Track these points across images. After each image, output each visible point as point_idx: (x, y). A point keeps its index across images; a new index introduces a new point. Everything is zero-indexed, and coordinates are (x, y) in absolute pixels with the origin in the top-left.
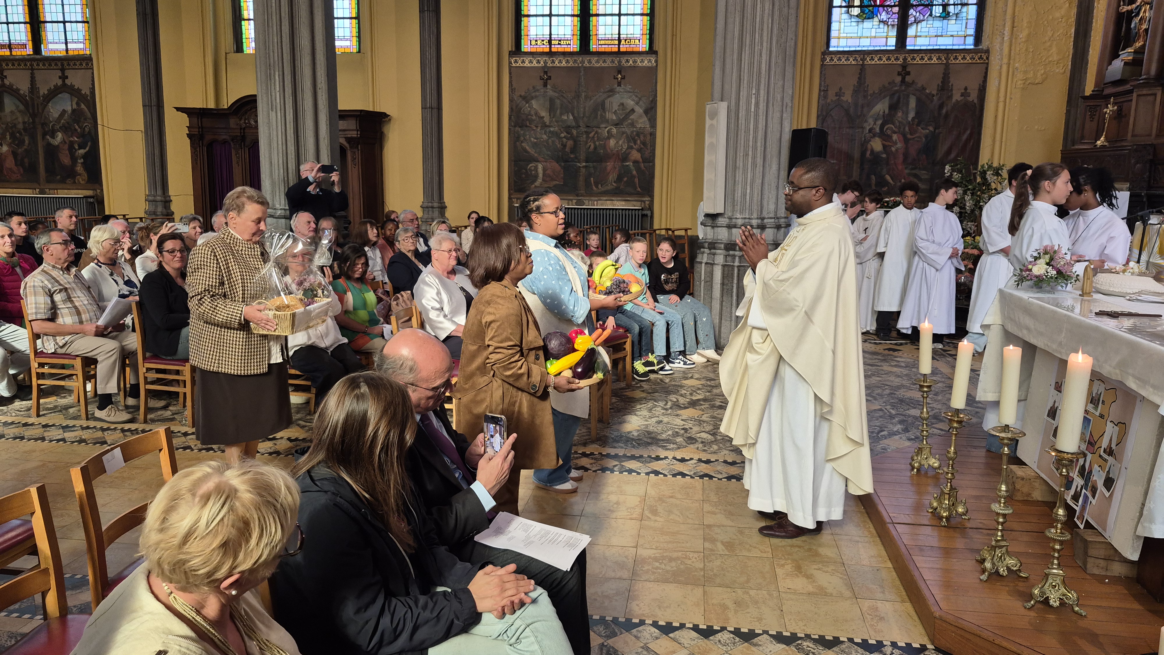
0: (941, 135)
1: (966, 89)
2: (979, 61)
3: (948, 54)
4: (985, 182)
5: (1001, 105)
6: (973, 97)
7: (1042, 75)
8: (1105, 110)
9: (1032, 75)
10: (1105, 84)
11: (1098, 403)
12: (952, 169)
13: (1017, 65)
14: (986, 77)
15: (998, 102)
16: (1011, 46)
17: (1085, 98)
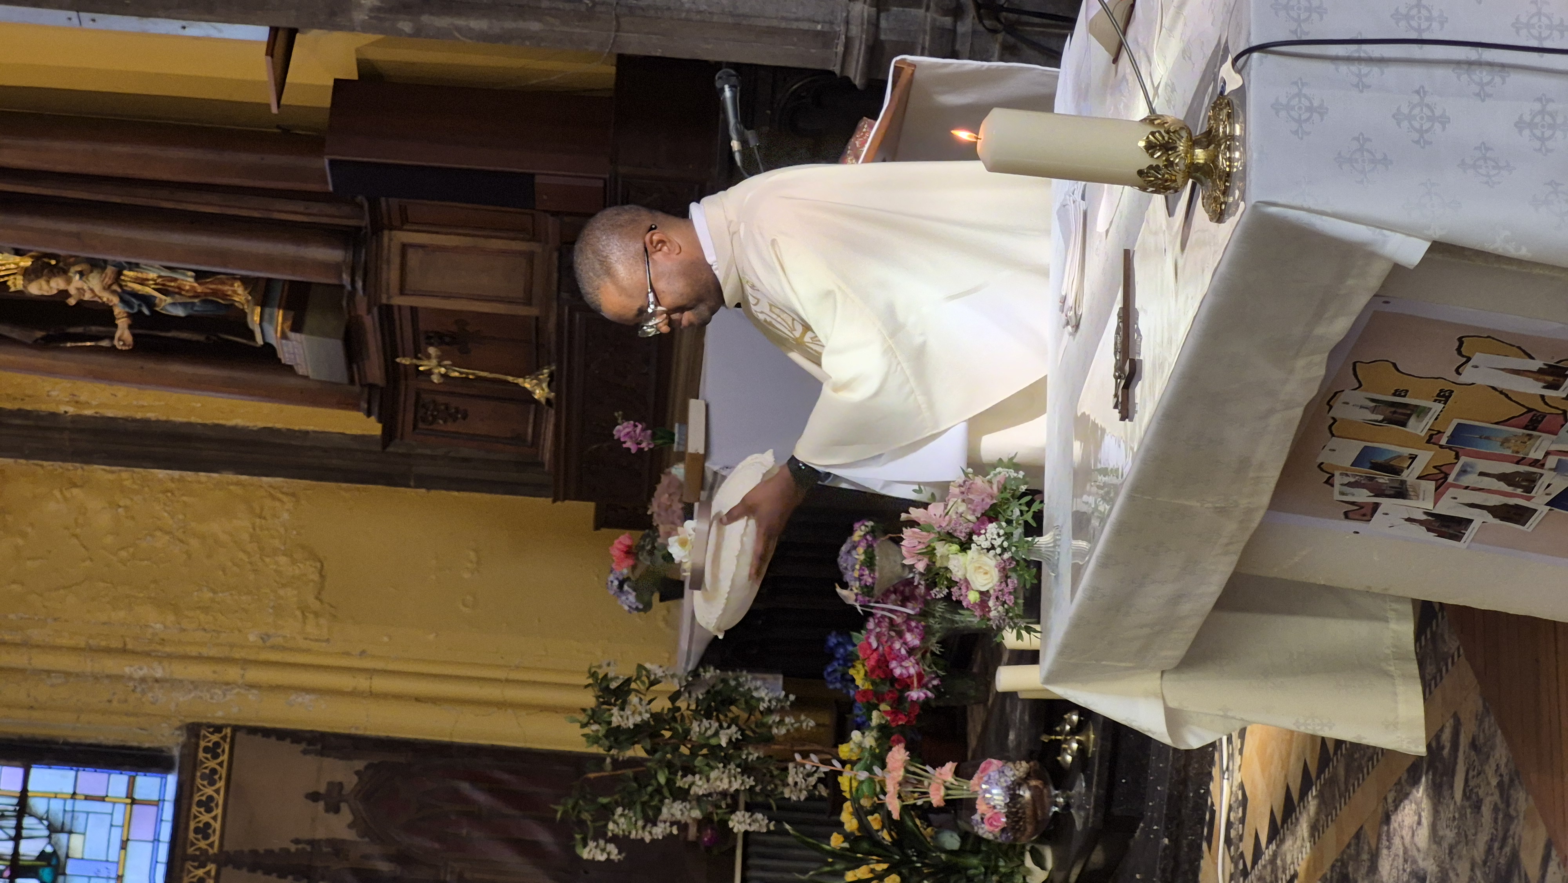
0: (467, 875)
1: (314, 797)
2: (225, 757)
3: (186, 858)
4: (647, 731)
5: (381, 684)
6: (343, 773)
7: (294, 562)
8: (435, 379)
9: (289, 593)
10: (352, 381)
11: (1406, 406)
12: (595, 839)
13: (252, 638)
14: (281, 734)
15: (373, 695)
16: (185, 658)
17: (389, 435)
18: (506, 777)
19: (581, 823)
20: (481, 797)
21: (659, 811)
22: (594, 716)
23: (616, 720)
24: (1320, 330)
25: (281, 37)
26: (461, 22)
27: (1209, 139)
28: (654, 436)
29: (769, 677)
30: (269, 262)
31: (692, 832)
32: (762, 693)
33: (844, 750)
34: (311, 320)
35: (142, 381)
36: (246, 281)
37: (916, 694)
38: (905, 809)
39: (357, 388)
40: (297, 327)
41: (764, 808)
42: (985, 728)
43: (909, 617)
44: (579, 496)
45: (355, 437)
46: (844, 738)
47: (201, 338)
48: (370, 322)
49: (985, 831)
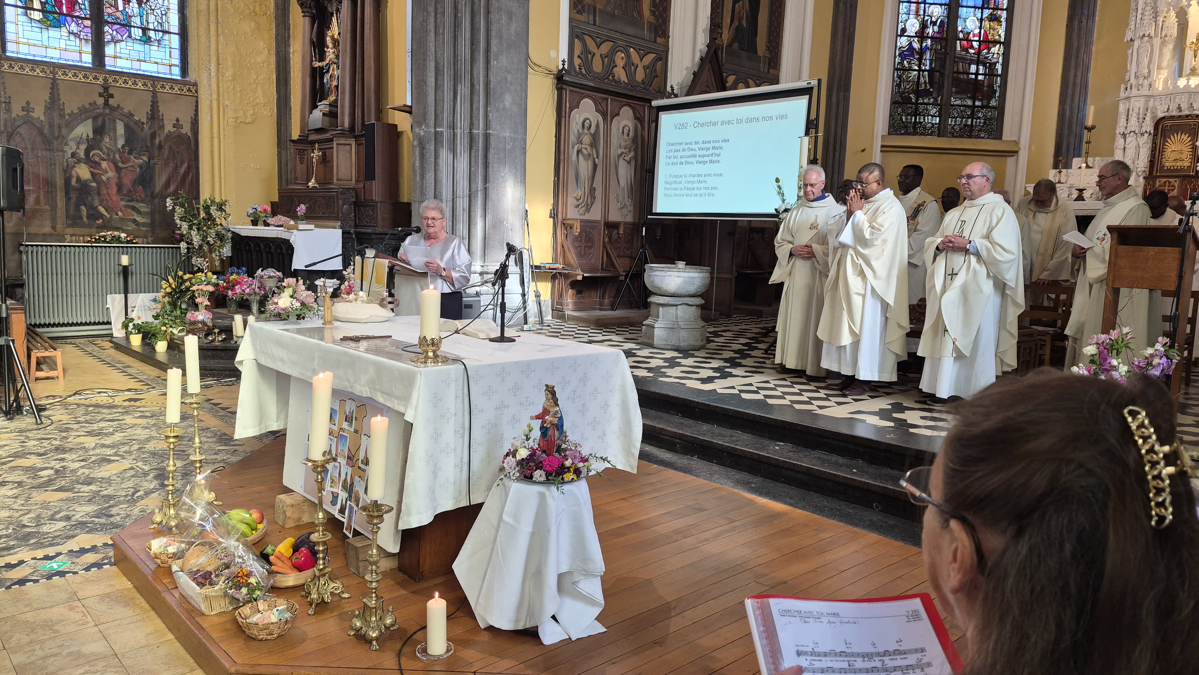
0: (157, 166)
1: (178, 120)
2: (188, 94)
3: (153, 81)
4: (210, 217)
5: (216, 140)
6: (186, 129)
7: (251, 115)
8: (312, 154)
9: (242, 114)
10: (309, 131)
11: (352, 421)
12: (173, 203)
13: (226, 102)
14: (197, 110)
15: (212, 138)
16: (218, 83)
17: (294, 141)
18: (190, 177)
19: (178, 199)
20: (182, 170)
21: (185, 221)
22: (213, 202)
23: (212, 208)
24: (379, 394)
25: (408, 109)
26: (418, 158)
27: (436, 356)
28: (302, 216)
29: (230, 252)
30: (343, 106)
31: (178, 232)
32: (225, 250)
33: (210, 274)
34: (327, 119)
35: (303, 70)
36: (336, 100)
37: (230, 293)
38: (194, 291)
39: (307, 132)
40: (324, 114)
41: (188, 252)
42: (221, 313)
43: (254, 289)
44: (280, 197)
45: (291, 133)
46: (214, 273)
47: (318, 87)
48: (327, 135)
49: (189, 315)
